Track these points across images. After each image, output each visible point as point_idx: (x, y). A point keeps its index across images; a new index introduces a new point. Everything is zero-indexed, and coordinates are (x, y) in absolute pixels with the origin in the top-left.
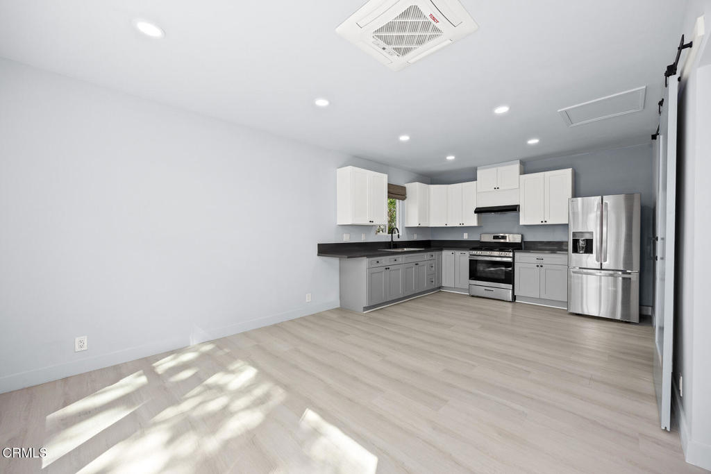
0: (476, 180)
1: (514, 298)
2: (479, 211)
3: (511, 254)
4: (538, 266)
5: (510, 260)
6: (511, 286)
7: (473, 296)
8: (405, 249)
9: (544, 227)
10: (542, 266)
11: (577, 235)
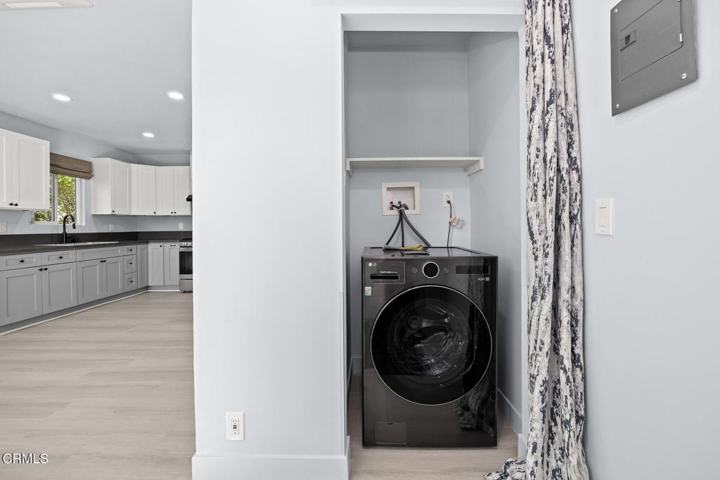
7: (184, 292)
8: (90, 243)
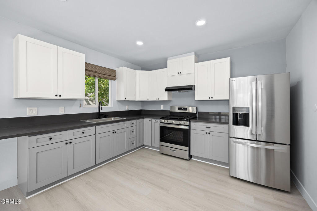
0: (167, 67)
1: (191, 156)
2: (168, 90)
3: (188, 123)
4: (206, 133)
5: (187, 127)
6: (188, 148)
7: (162, 154)
9: (211, 102)
10: (209, 133)
11: (236, 109)
